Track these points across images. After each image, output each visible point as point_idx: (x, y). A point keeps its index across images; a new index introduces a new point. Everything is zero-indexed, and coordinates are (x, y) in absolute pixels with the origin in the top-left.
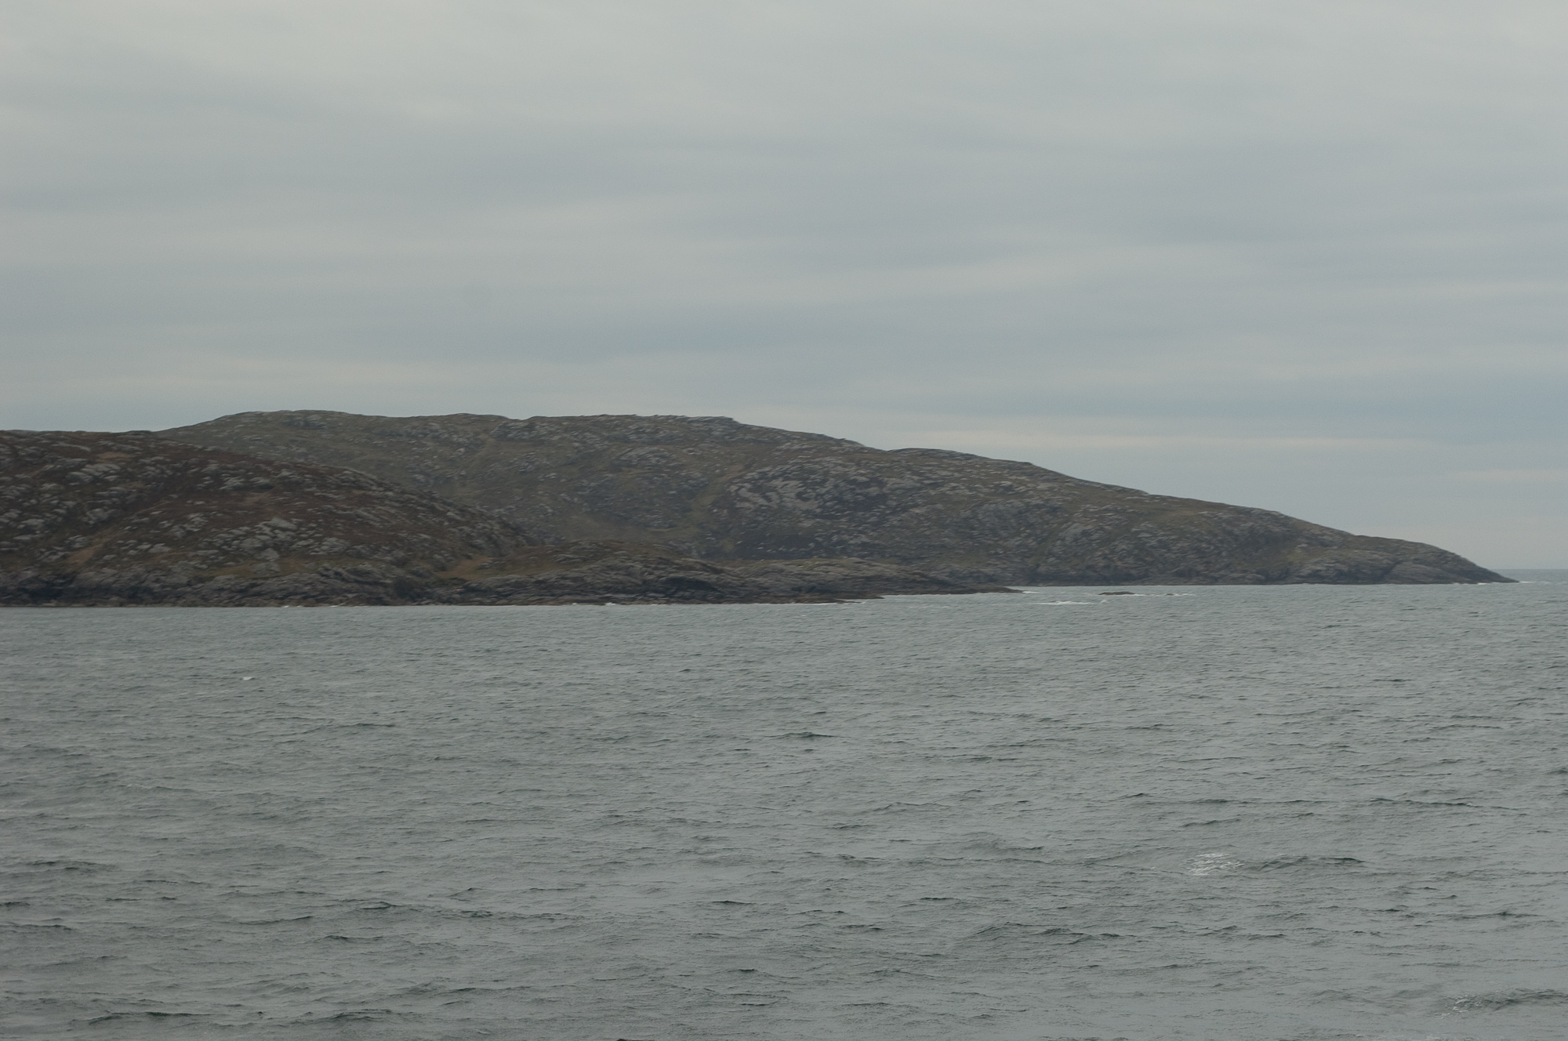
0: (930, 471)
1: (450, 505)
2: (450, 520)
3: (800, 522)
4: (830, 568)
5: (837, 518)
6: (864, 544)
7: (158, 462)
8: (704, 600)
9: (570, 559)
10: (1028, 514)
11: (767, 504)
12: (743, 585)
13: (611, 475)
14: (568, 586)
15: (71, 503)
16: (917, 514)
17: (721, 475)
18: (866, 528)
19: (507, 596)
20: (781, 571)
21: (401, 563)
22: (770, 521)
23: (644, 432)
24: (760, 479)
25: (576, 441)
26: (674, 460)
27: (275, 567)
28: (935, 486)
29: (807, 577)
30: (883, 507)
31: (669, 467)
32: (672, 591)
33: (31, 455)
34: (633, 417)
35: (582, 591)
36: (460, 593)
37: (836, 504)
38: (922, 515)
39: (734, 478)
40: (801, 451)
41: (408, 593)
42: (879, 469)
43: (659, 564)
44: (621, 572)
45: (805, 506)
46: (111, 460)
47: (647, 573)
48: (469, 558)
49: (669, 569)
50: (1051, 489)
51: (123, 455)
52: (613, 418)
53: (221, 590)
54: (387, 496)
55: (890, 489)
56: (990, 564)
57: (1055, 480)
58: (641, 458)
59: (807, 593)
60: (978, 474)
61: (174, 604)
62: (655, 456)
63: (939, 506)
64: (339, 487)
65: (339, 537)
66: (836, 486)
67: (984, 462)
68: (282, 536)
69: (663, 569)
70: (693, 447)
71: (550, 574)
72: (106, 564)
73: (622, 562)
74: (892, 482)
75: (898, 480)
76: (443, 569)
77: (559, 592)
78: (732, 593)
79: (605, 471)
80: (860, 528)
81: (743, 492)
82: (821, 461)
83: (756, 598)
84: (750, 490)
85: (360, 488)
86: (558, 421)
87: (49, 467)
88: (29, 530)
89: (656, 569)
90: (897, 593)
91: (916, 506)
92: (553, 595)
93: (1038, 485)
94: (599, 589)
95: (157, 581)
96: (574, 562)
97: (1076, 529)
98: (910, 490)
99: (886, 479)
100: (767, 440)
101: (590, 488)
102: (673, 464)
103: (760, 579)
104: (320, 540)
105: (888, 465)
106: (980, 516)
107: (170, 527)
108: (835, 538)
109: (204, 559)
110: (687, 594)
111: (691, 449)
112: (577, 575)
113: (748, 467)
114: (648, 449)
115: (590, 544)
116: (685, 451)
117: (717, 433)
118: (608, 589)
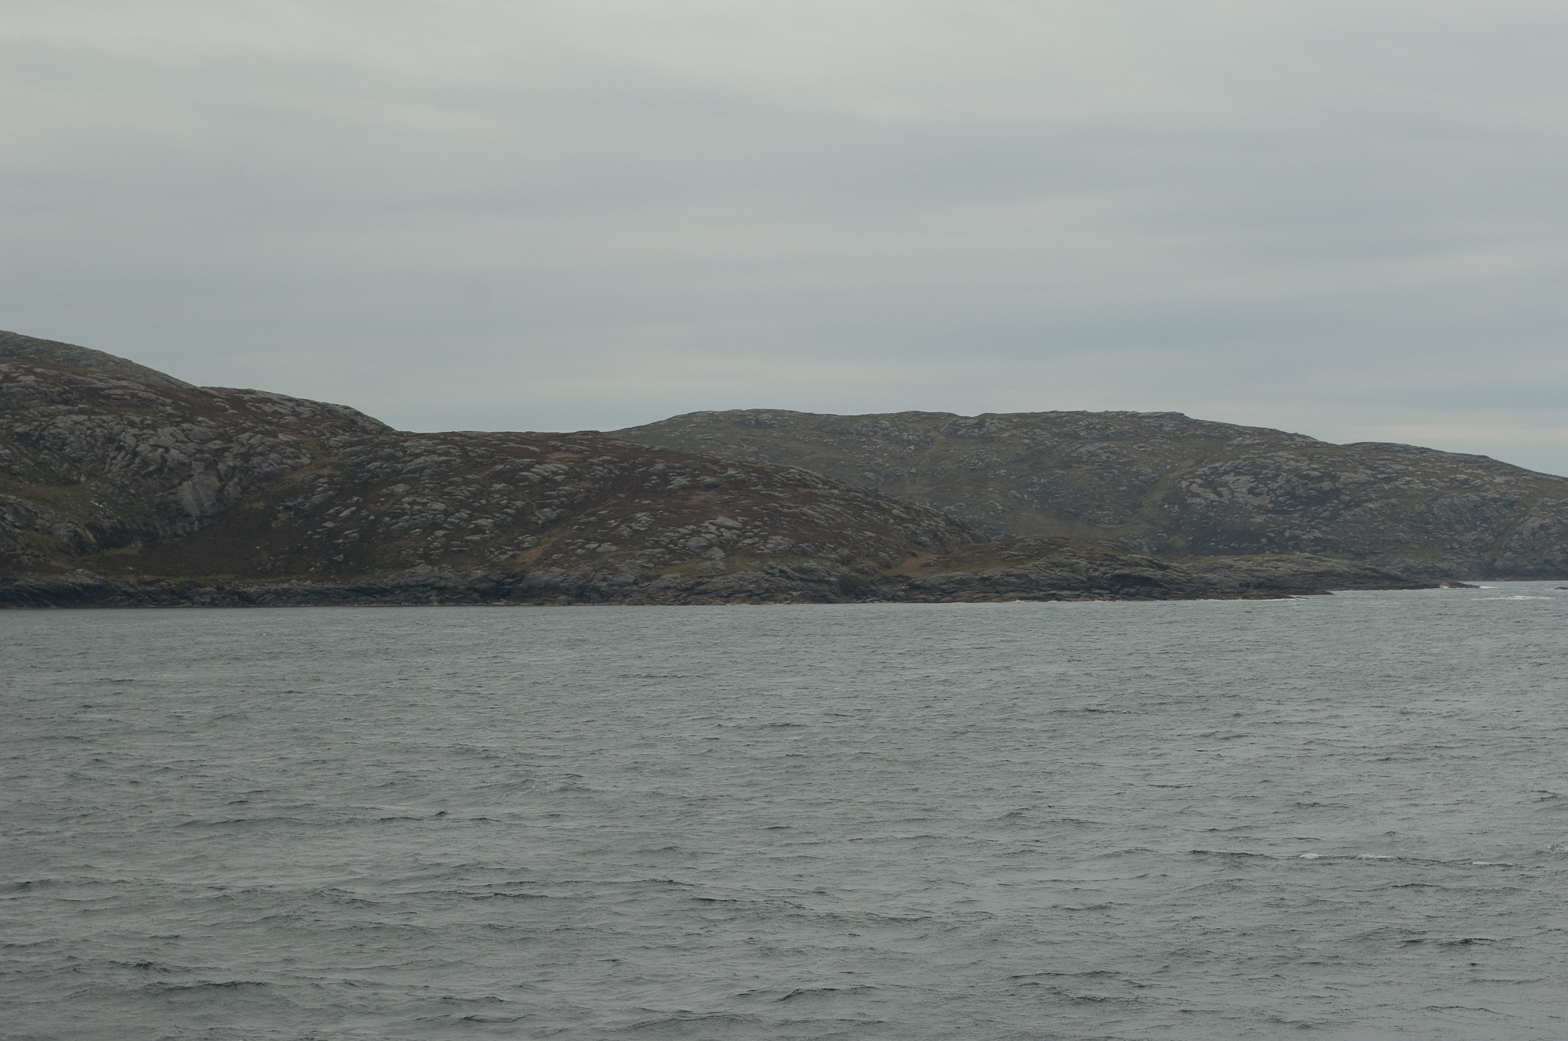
0: (1384, 465)
1: (895, 502)
2: (895, 517)
3: (1253, 517)
4: (1280, 564)
5: (1289, 513)
6: (1317, 539)
7: (605, 461)
8: (1150, 597)
9: (1015, 555)
10: (1484, 508)
11: (1218, 499)
12: (1189, 581)
13: (1061, 472)
14: (1013, 583)
15: (519, 503)
16: (1371, 509)
17: (1172, 471)
18: (1319, 523)
19: (951, 593)
20: (1231, 567)
21: (846, 561)
22: (1221, 517)
23: (1094, 428)
24: (1212, 474)
25: (1026, 438)
26: (1124, 456)
27: (721, 566)
28: (1388, 480)
29: (1256, 573)
30: (1336, 501)
31: (1119, 463)
32: (1117, 587)
33: (480, 456)
34: (1084, 413)
35: (1027, 588)
36: (904, 591)
37: (1288, 499)
38: (1377, 510)
39: (1185, 474)
40: (1252, 446)
41: (853, 591)
42: (1332, 464)
43: (1105, 560)
44: (1066, 569)
45: (1256, 501)
46: (560, 460)
47: (1091, 570)
48: (914, 555)
49: (1115, 566)
50: (1508, 483)
51: (571, 455)
52: (1063, 414)
53: (668, 588)
54: (832, 494)
55: (1344, 484)
56: (1445, 559)
57: (1512, 473)
58: (1091, 454)
59: (1255, 588)
60: (1433, 468)
61: (621, 603)
62: (1106, 452)
63: (1393, 500)
64: (784, 485)
65: (784, 536)
66: (1288, 481)
67: (1439, 456)
68: (727, 534)
69: (1108, 565)
70: (1142, 443)
71: (995, 571)
72: (554, 563)
73: (1067, 558)
74: (1345, 476)
75: (1352, 475)
76: (888, 567)
77: (1003, 589)
78: (1179, 589)
79: (1056, 467)
80: (1313, 524)
81: (1195, 488)
82: (1273, 456)
83: (1202, 594)
84: (1201, 486)
85: (806, 486)
86: (1008, 418)
87: (499, 467)
88: (479, 530)
89: (1101, 565)
90: (1348, 588)
91: (1370, 500)
92: (997, 592)
93: (1494, 478)
94: (1044, 586)
95: (605, 579)
96: (1019, 559)
97: (1533, 522)
98: (1363, 484)
99: (1339, 473)
100: (1219, 435)
101: (1040, 484)
102: (1124, 460)
103: (1209, 575)
104: (765, 539)
105: (1341, 459)
106: (1435, 511)
107: (616, 527)
108: (1287, 534)
109: (651, 558)
110: (1132, 590)
111: (1141, 445)
112: (1022, 571)
113: (1199, 463)
114: (1098, 445)
115: (1035, 541)
116: (1135, 446)
117: (1168, 429)
118: (1052, 586)
